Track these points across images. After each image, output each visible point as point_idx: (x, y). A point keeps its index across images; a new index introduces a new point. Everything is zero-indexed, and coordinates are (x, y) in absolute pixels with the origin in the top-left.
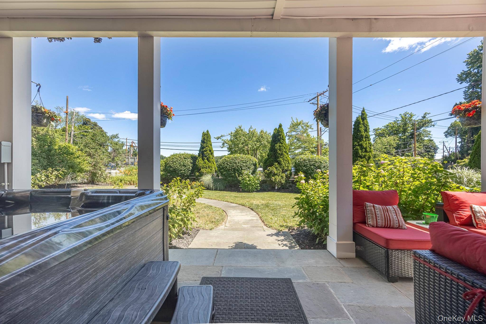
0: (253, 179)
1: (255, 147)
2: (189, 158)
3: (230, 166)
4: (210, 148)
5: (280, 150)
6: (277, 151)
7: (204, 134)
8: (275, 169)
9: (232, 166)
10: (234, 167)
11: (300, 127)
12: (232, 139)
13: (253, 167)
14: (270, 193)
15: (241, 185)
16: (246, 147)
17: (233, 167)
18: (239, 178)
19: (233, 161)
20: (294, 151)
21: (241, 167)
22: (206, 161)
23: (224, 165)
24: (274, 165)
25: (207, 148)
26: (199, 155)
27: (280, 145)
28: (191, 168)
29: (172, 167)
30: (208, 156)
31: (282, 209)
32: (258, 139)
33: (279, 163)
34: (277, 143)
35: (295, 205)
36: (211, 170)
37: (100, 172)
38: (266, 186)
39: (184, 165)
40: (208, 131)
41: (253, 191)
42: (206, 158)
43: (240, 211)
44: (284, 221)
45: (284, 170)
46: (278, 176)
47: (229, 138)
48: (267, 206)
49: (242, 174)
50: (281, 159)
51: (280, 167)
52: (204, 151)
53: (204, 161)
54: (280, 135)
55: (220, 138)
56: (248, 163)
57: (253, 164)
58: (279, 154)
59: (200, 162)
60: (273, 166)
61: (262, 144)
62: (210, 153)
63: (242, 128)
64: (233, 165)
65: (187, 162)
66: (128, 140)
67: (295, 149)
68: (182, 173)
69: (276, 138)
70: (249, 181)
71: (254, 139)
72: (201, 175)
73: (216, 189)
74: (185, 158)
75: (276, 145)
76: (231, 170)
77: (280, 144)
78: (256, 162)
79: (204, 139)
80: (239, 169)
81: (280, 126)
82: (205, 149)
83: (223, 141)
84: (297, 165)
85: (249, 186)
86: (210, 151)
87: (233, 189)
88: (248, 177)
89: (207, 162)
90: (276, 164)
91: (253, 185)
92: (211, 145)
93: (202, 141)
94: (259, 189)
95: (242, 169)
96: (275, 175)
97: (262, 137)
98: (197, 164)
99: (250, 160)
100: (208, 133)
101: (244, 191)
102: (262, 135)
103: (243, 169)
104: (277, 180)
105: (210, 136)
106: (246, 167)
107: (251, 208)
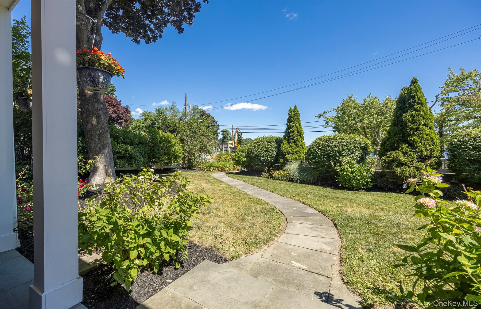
0: (359, 170)
1: (375, 122)
2: (273, 142)
3: (322, 150)
4: (298, 128)
5: (413, 122)
6: (406, 124)
7: (291, 111)
8: (401, 154)
9: (325, 151)
10: (327, 151)
11: (469, 82)
12: (339, 115)
13: (360, 151)
14: (390, 194)
15: (339, 179)
16: (360, 124)
17: (326, 153)
18: (336, 168)
19: (327, 143)
20: (454, 125)
21: (339, 152)
22: (292, 144)
23: (314, 150)
24: (400, 149)
25: (294, 128)
26: (285, 138)
27: (412, 115)
28: (275, 153)
29: (254, 153)
30: (295, 139)
31: (399, 236)
32: (380, 111)
33: (412, 145)
34: (407, 112)
35: (401, 262)
36: (299, 156)
37: (194, 158)
38: (385, 182)
39: (266, 151)
40: (295, 107)
41: (359, 189)
42: (292, 141)
43: (311, 226)
44: (391, 275)
45: (421, 156)
46: (409, 167)
47: (334, 114)
48: (369, 222)
49: (340, 162)
50: (414, 138)
51: (414, 152)
52: (290, 132)
53: (289, 145)
54: (413, 97)
55: (322, 116)
56: (350, 146)
57: (361, 147)
58: (411, 129)
59: (285, 146)
60: (398, 150)
61: (386, 117)
62: (298, 134)
63: (353, 99)
64: (326, 149)
65: (270, 146)
66: (233, 127)
67: (458, 120)
68: (265, 159)
69: (405, 104)
70: (352, 173)
71: (374, 111)
72: (286, 161)
73: (302, 182)
74: (268, 142)
75: (404, 114)
76: (324, 156)
77: (414, 113)
78: (366, 144)
79: (290, 117)
80: (336, 154)
81: (414, 82)
82: (291, 130)
83: (326, 119)
84: (454, 147)
85: (352, 180)
86: (298, 132)
87: (329, 182)
88: (351, 168)
89: (294, 146)
90: (405, 146)
91: (359, 180)
92: (300, 124)
93: (288, 120)
94: (370, 187)
95: (340, 155)
96: (401, 164)
97: (387, 107)
98: (282, 148)
99: (356, 141)
100: (295, 109)
101: (343, 188)
102: (387, 104)
103: (342, 154)
104: (405, 173)
105: (298, 112)
106: (348, 151)
107: (335, 222)
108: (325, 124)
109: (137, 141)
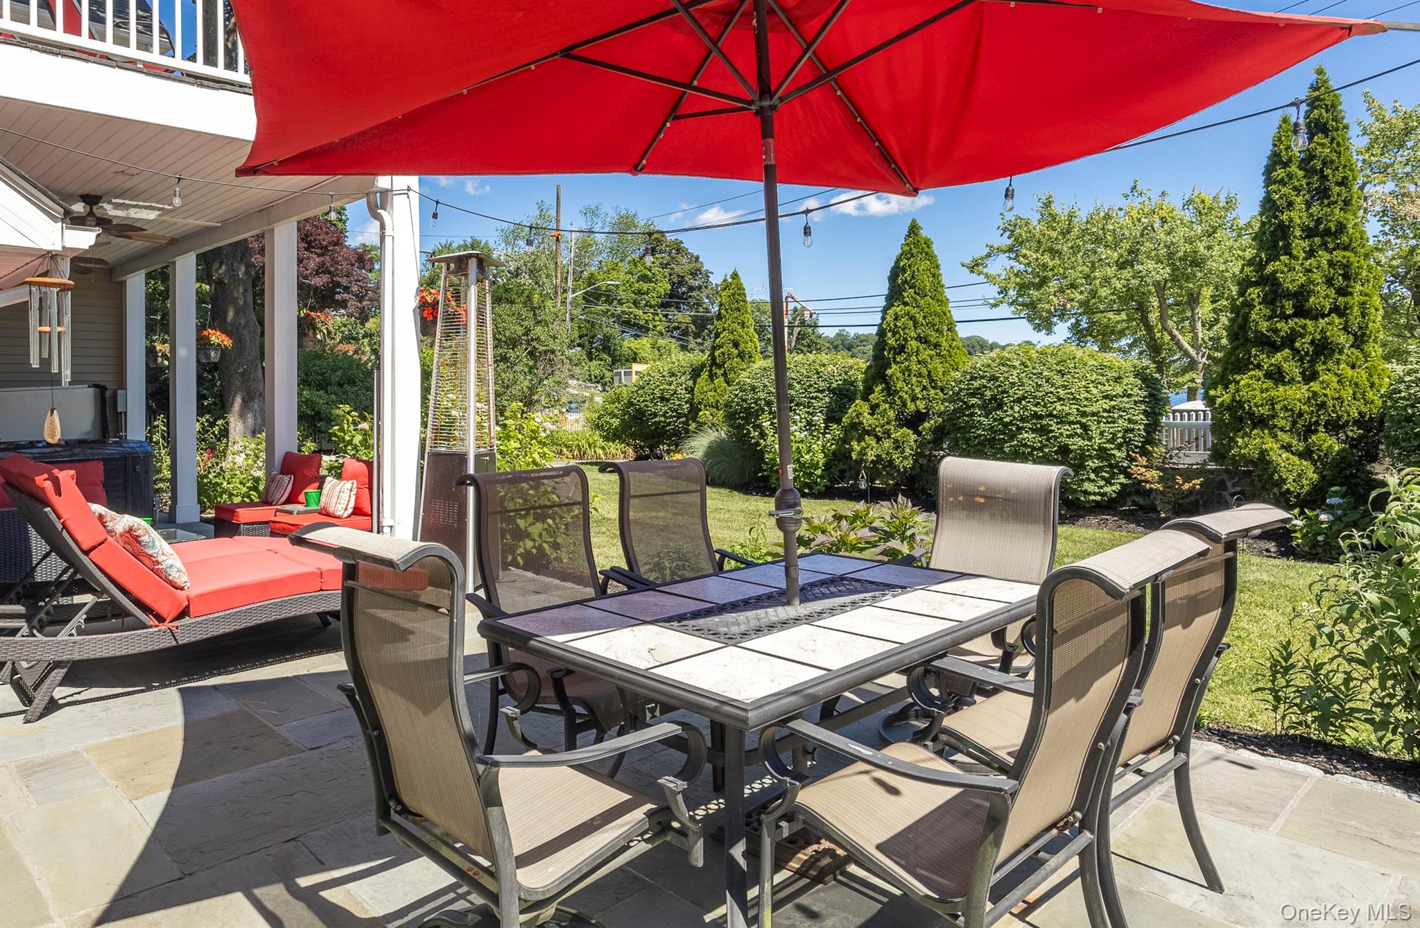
29: (635, 405)
33: (889, 387)
51: (890, 403)
108: (999, 293)
109: (335, 378)
